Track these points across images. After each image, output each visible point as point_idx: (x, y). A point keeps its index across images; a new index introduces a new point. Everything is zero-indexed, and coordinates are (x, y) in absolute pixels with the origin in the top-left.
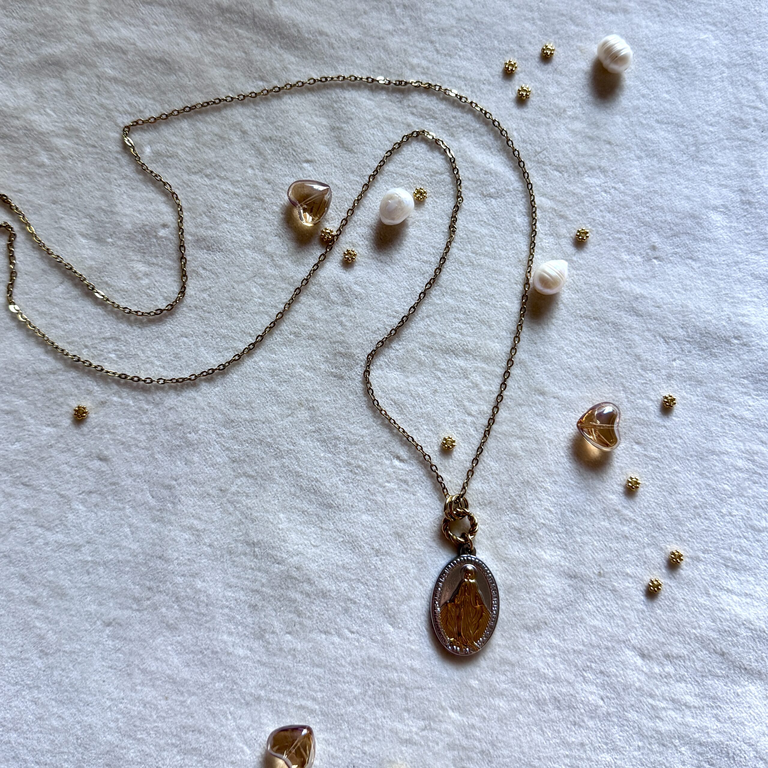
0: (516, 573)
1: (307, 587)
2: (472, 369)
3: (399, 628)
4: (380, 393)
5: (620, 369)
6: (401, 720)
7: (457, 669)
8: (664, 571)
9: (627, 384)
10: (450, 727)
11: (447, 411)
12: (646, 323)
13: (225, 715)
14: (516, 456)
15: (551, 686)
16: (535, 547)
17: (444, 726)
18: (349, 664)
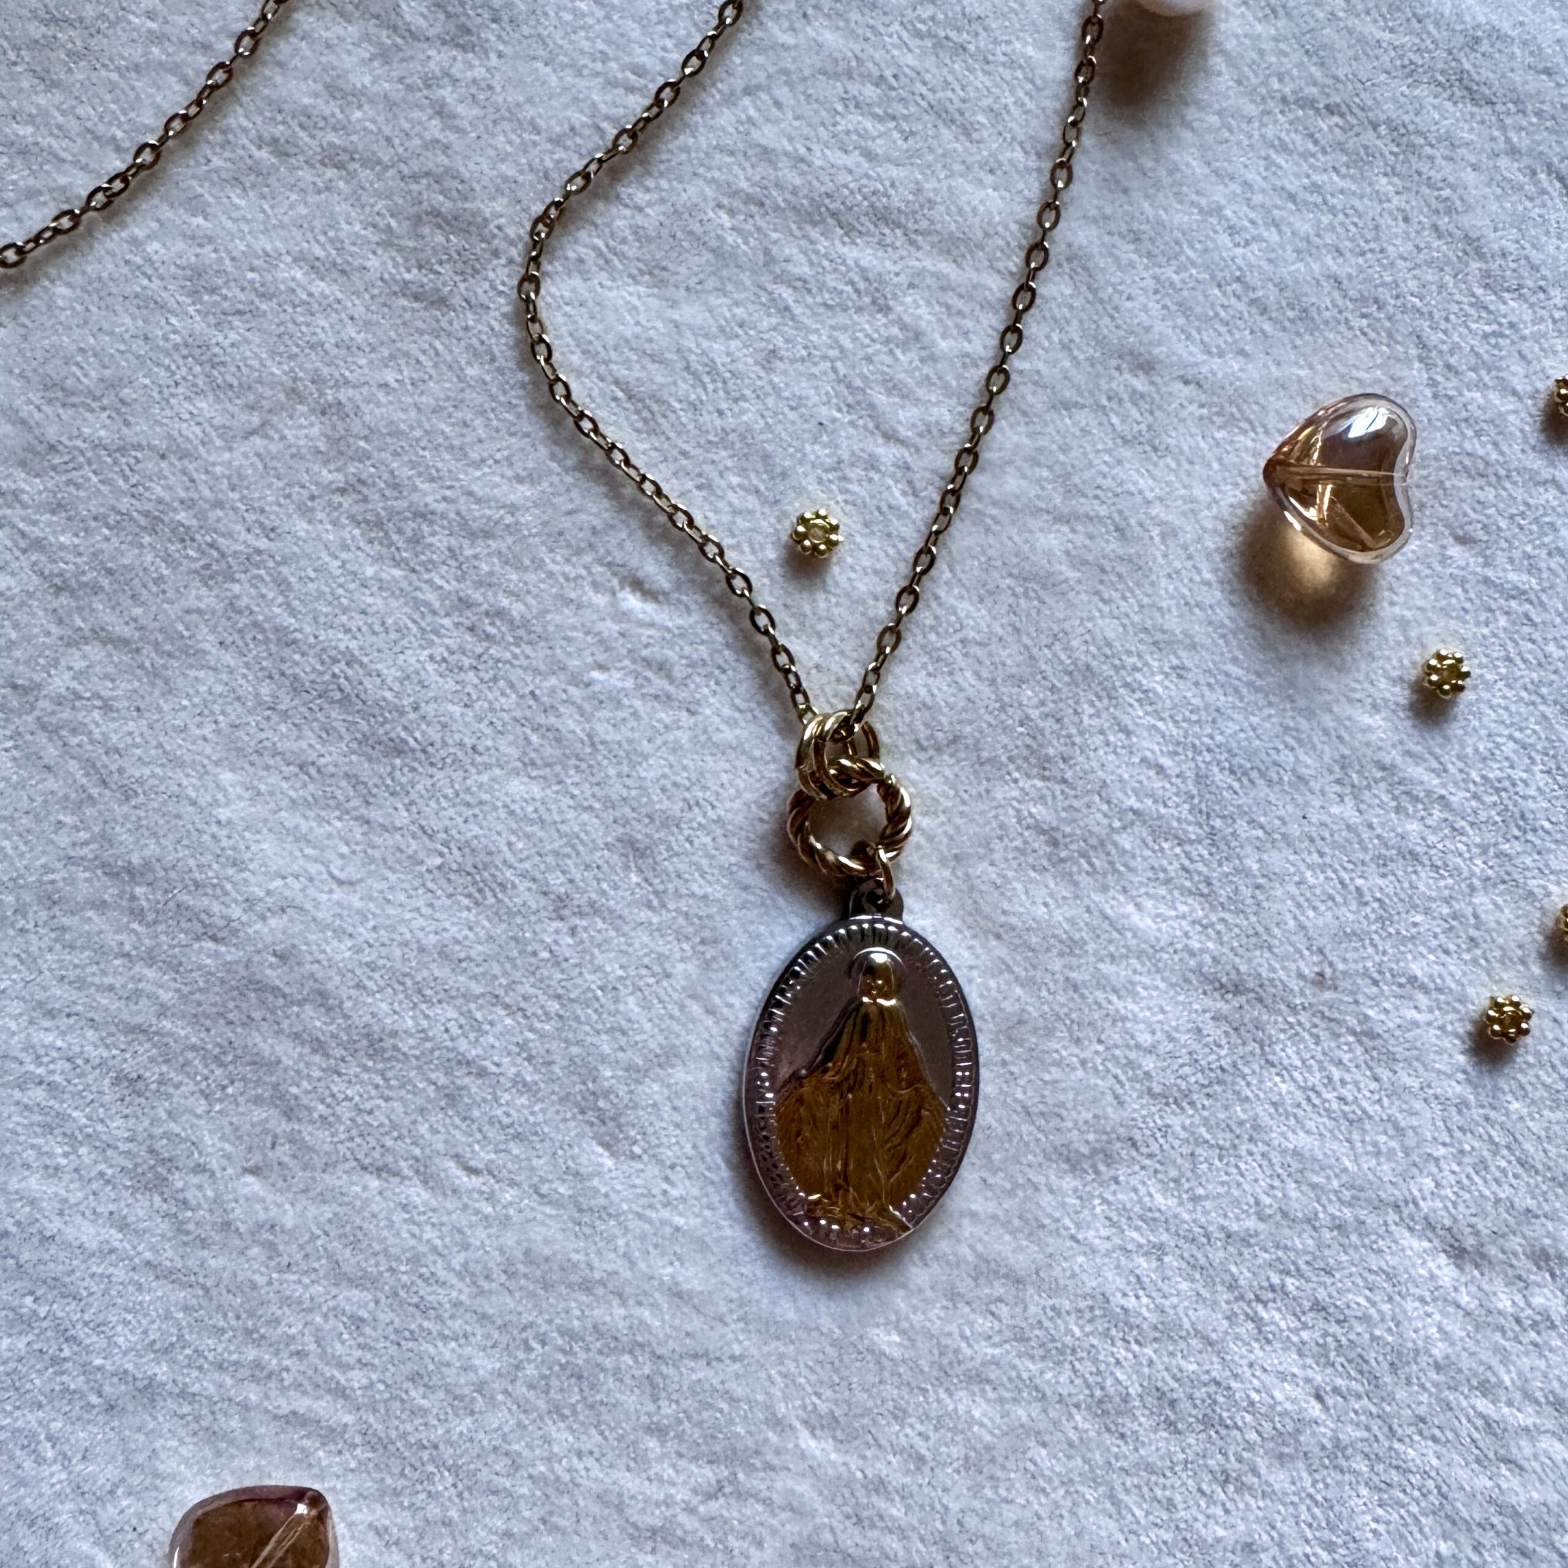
0: (1039, 975)
1: (314, 1020)
2: (903, 279)
3: (634, 1157)
4: (576, 359)
5: (1412, 284)
6: (639, 1461)
7: (830, 1296)
8: (1536, 970)
9: (1435, 338)
10: (804, 1488)
11: (812, 425)
12: (1503, 128)
13: (31, 1445)
14: (1047, 581)
15: (1149, 1351)
16: (1105, 889)
17: (783, 1482)
18: (460, 1276)
